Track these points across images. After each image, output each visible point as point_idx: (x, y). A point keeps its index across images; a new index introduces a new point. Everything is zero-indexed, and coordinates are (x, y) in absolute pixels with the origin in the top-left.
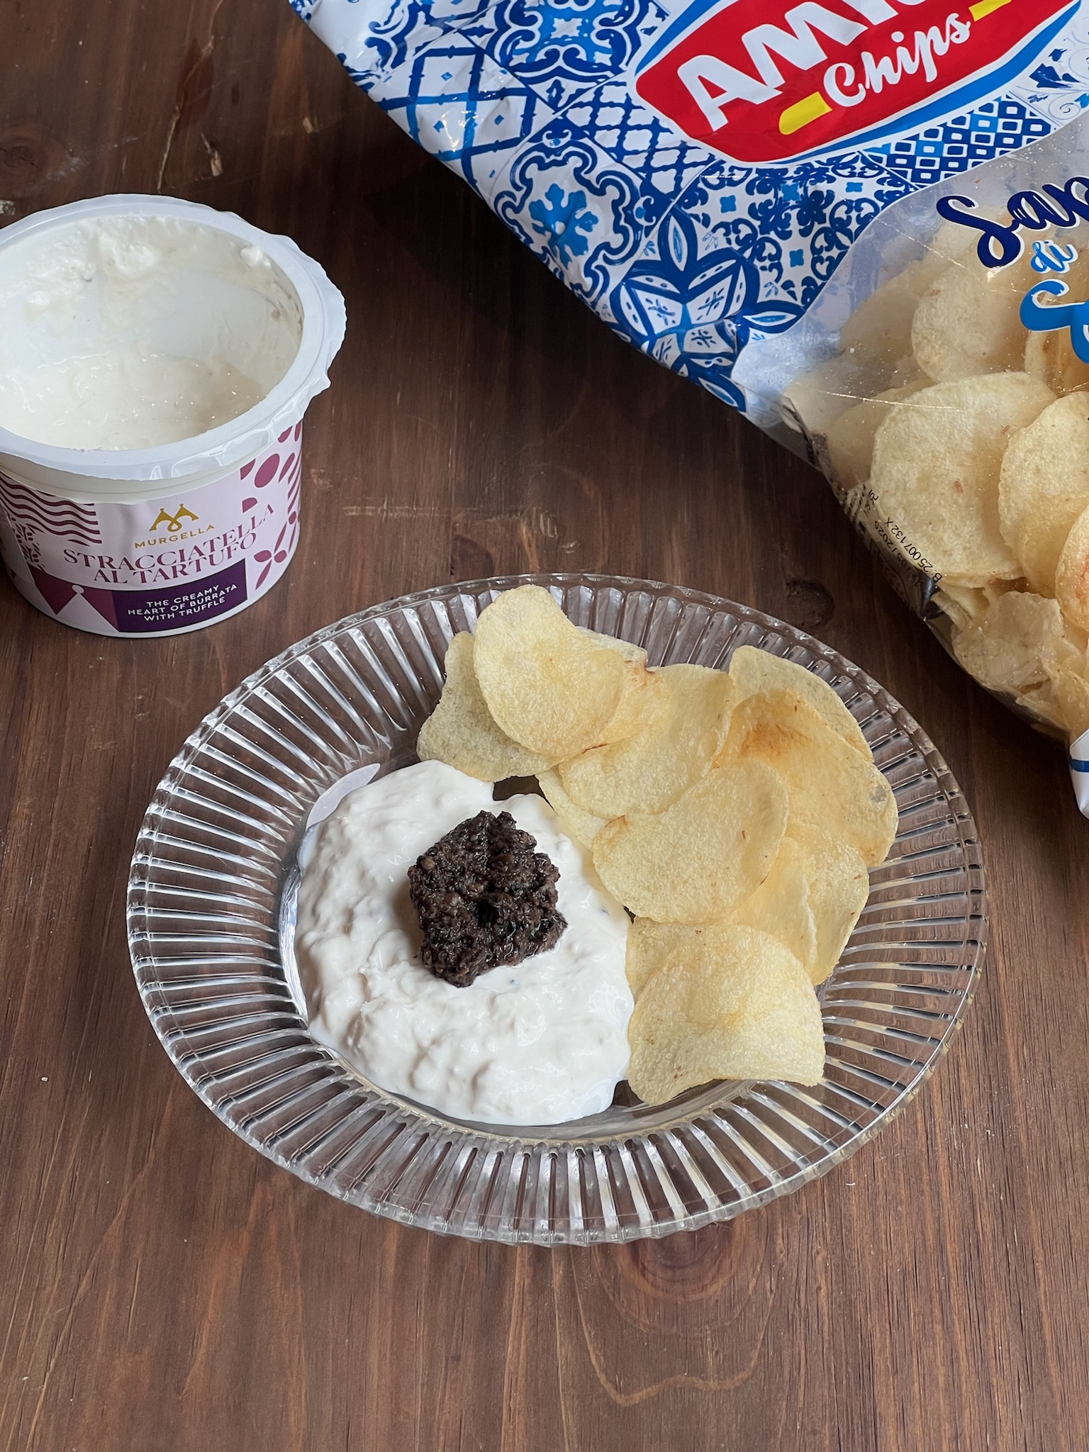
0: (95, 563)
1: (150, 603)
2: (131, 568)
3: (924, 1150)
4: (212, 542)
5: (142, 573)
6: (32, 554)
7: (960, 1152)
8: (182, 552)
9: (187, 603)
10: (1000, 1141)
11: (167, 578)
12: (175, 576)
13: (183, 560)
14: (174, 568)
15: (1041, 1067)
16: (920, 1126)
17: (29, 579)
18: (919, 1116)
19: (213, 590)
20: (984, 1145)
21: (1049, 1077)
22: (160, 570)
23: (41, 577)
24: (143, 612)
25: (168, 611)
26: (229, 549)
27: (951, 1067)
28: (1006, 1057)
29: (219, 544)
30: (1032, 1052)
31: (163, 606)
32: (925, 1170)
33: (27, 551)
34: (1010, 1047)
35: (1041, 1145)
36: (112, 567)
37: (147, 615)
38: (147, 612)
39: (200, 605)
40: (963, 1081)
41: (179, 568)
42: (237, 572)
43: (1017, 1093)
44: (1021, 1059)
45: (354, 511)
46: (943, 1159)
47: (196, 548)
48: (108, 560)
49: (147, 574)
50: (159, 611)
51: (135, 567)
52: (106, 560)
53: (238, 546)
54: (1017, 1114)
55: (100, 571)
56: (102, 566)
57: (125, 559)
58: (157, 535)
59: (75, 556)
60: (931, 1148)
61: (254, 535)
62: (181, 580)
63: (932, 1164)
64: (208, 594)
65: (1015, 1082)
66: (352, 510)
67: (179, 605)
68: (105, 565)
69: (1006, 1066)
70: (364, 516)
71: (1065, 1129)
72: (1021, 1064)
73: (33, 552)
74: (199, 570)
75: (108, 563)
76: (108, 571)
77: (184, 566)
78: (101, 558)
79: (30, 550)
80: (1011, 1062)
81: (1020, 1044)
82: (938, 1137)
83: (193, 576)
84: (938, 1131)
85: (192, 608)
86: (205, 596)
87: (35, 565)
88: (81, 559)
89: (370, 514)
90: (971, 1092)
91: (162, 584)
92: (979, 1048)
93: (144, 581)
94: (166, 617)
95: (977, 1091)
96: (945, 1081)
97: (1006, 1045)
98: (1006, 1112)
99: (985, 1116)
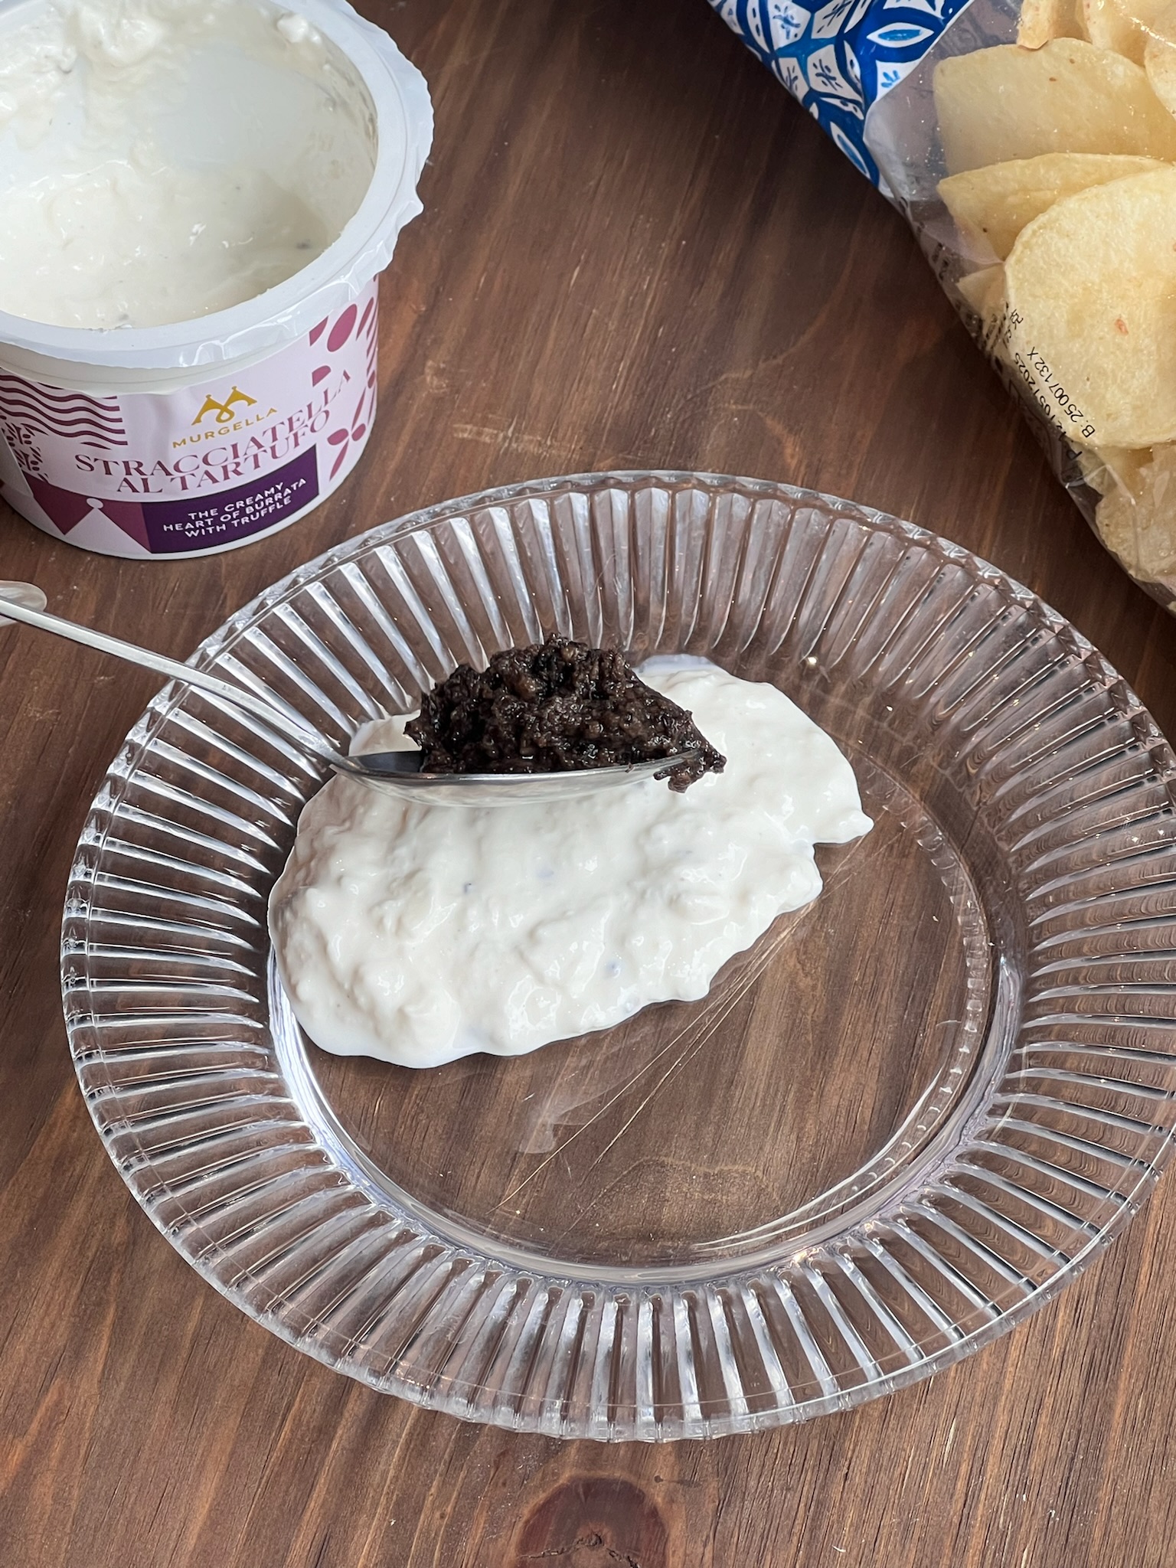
0: (118, 471)
1: (192, 515)
2: (168, 473)
3: (956, 1520)
4: (274, 430)
5: (183, 479)
6: (31, 460)
7: (1004, 1534)
8: (235, 447)
9: (242, 510)
10: (1064, 1531)
11: (215, 481)
12: (226, 477)
13: (236, 456)
14: (225, 468)
15: (1156, 1431)
16: (961, 1485)
17: (26, 491)
18: (964, 1469)
19: (276, 489)
20: (1040, 1530)
21: (1161, 1448)
22: (207, 473)
23: (44, 491)
24: (183, 526)
25: (216, 521)
26: (296, 435)
27: (1030, 1405)
28: (1110, 1407)
29: (283, 431)
30: (1150, 1406)
31: (210, 516)
32: (947, 1551)
33: (22, 457)
34: (1120, 1393)
35: (1119, 1547)
36: (142, 473)
37: (189, 530)
38: (189, 525)
39: (259, 511)
40: (1040, 1430)
41: (231, 467)
42: (306, 464)
43: (1110, 1464)
44: (1131, 1414)
45: (465, 432)
46: (976, 1542)
47: (253, 440)
48: (136, 465)
49: (188, 479)
50: (206, 523)
51: (171, 470)
52: (133, 465)
53: (308, 430)
54: (1101, 1494)
55: (125, 480)
56: (128, 473)
57: (159, 463)
58: (201, 429)
59: (91, 462)
60: (965, 1519)
61: (327, 413)
62: (235, 482)
63: (961, 1543)
64: (269, 496)
65: (1112, 1447)
66: (464, 431)
67: (231, 513)
68: (133, 471)
69: (1106, 1422)
70: (477, 442)
71: (1161, 1531)
72: (1129, 1423)
73: (32, 458)
74: (257, 466)
75: (137, 470)
76: (136, 479)
77: (238, 464)
78: (126, 464)
79: (26, 456)
80: (1117, 1415)
81: (1137, 1391)
82: (981, 1506)
83: (250, 475)
84: (983, 1497)
85: (249, 516)
86: (265, 498)
87: (34, 473)
88: (99, 467)
89: (487, 440)
90: (1047, 1448)
91: (209, 489)
92: (1076, 1387)
93: (184, 487)
94: (214, 530)
95: (1055, 1449)
96: (1015, 1424)
97: (1116, 1389)
98: (1085, 1488)
99: (1055, 1489)
